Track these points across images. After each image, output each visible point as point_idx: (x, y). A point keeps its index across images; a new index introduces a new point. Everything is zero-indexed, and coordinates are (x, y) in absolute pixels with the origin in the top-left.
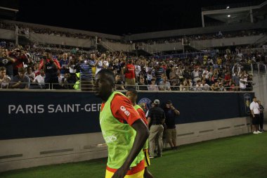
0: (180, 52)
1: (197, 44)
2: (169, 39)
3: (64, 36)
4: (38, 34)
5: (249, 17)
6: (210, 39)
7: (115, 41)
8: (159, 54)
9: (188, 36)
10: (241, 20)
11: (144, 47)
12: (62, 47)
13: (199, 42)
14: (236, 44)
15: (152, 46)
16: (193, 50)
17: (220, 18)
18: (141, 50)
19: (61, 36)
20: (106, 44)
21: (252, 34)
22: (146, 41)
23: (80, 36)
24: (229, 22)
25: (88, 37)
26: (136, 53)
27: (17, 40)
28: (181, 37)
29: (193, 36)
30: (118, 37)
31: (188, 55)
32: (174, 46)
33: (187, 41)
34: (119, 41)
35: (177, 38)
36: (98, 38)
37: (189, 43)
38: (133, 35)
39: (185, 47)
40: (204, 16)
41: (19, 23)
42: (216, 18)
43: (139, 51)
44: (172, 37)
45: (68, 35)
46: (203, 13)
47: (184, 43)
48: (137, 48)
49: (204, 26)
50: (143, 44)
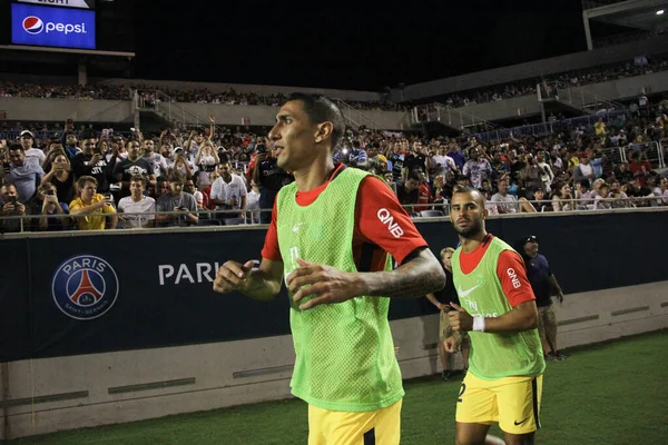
0: (535, 119)
1: (576, 95)
2: (499, 89)
3: (244, 105)
4: (184, 106)
6: (611, 78)
7: (367, 105)
8: (479, 129)
9: (551, 78)
11: (440, 113)
12: (243, 129)
13: (583, 90)
15: (459, 110)
16: (569, 112)
18: (435, 124)
19: (237, 103)
22: (442, 99)
26: (423, 130)
27: (137, 122)
28: (538, 80)
30: (374, 96)
31: (555, 126)
32: (518, 106)
33: (549, 90)
34: (376, 105)
35: (526, 85)
37: (554, 93)
38: (409, 88)
39: (546, 105)
40: (590, 20)
41: (136, 82)
43: (428, 126)
44: (510, 84)
45: (253, 100)
46: (587, 15)
47: (544, 95)
48: (422, 117)
49: (590, 46)
50: (438, 108)
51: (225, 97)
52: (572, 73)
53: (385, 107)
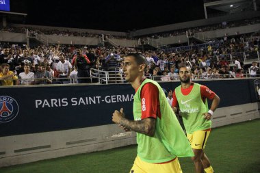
0: (185, 44)
1: (201, 35)
2: (172, 32)
3: (72, 36)
4: (47, 36)
5: (252, 5)
6: (214, 29)
7: (121, 37)
8: (164, 47)
9: (192, 28)
10: (244, 10)
11: (149, 41)
12: (71, 46)
13: (203, 33)
14: (241, 33)
15: (157, 40)
16: (198, 42)
17: (223, 8)
18: (147, 45)
19: (69, 35)
20: (113, 41)
21: (256, 22)
22: (150, 36)
23: (87, 35)
24: (231, 12)
25: (94, 35)
26: (142, 47)
27: (28, 42)
28: (187, 29)
29: (196, 28)
30: (124, 34)
31: (193, 47)
32: (179, 39)
33: (191, 33)
34: (124, 37)
35: (182, 31)
36: (105, 36)
37: (193, 34)
38: (137, 31)
39: (190, 39)
40: (207, 7)
41: (28, 26)
42: (218, 9)
43: (145, 46)
44: (176, 31)
45: (75, 34)
46: (206, 5)
47: (189, 35)
48: (142, 42)
49: (206, 17)
50: (149, 39)
51: (64, 33)
52: (199, 27)
53: (128, 38)
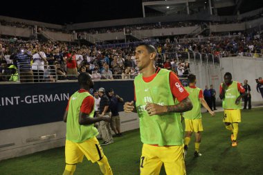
0: (122, 41)
2: (110, 29)
5: (186, 9)
6: (150, 28)
7: (56, 30)
8: (101, 43)
9: (130, 26)
10: (179, 12)
11: (86, 36)
13: (140, 32)
14: (175, 34)
15: (94, 36)
17: (160, 9)
18: (83, 40)
20: (47, 34)
21: (188, 25)
22: (88, 31)
23: (18, 25)
24: (168, 13)
25: (27, 26)
26: (79, 43)
28: (124, 26)
29: (134, 26)
30: (60, 27)
31: (130, 45)
32: (117, 36)
33: (128, 31)
34: (60, 30)
35: (119, 28)
36: (38, 27)
37: (130, 32)
38: (74, 25)
39: (127, 36)
40: (145, 6)
42: (155, 8)
43: (81, 41)
44: (114, 27)
46: (144, 4)
47: (126, 33)
48: (79, 37)
49: (144, 16)
50: (85, 33)
52: (138, 25)
53: (64, 31)
